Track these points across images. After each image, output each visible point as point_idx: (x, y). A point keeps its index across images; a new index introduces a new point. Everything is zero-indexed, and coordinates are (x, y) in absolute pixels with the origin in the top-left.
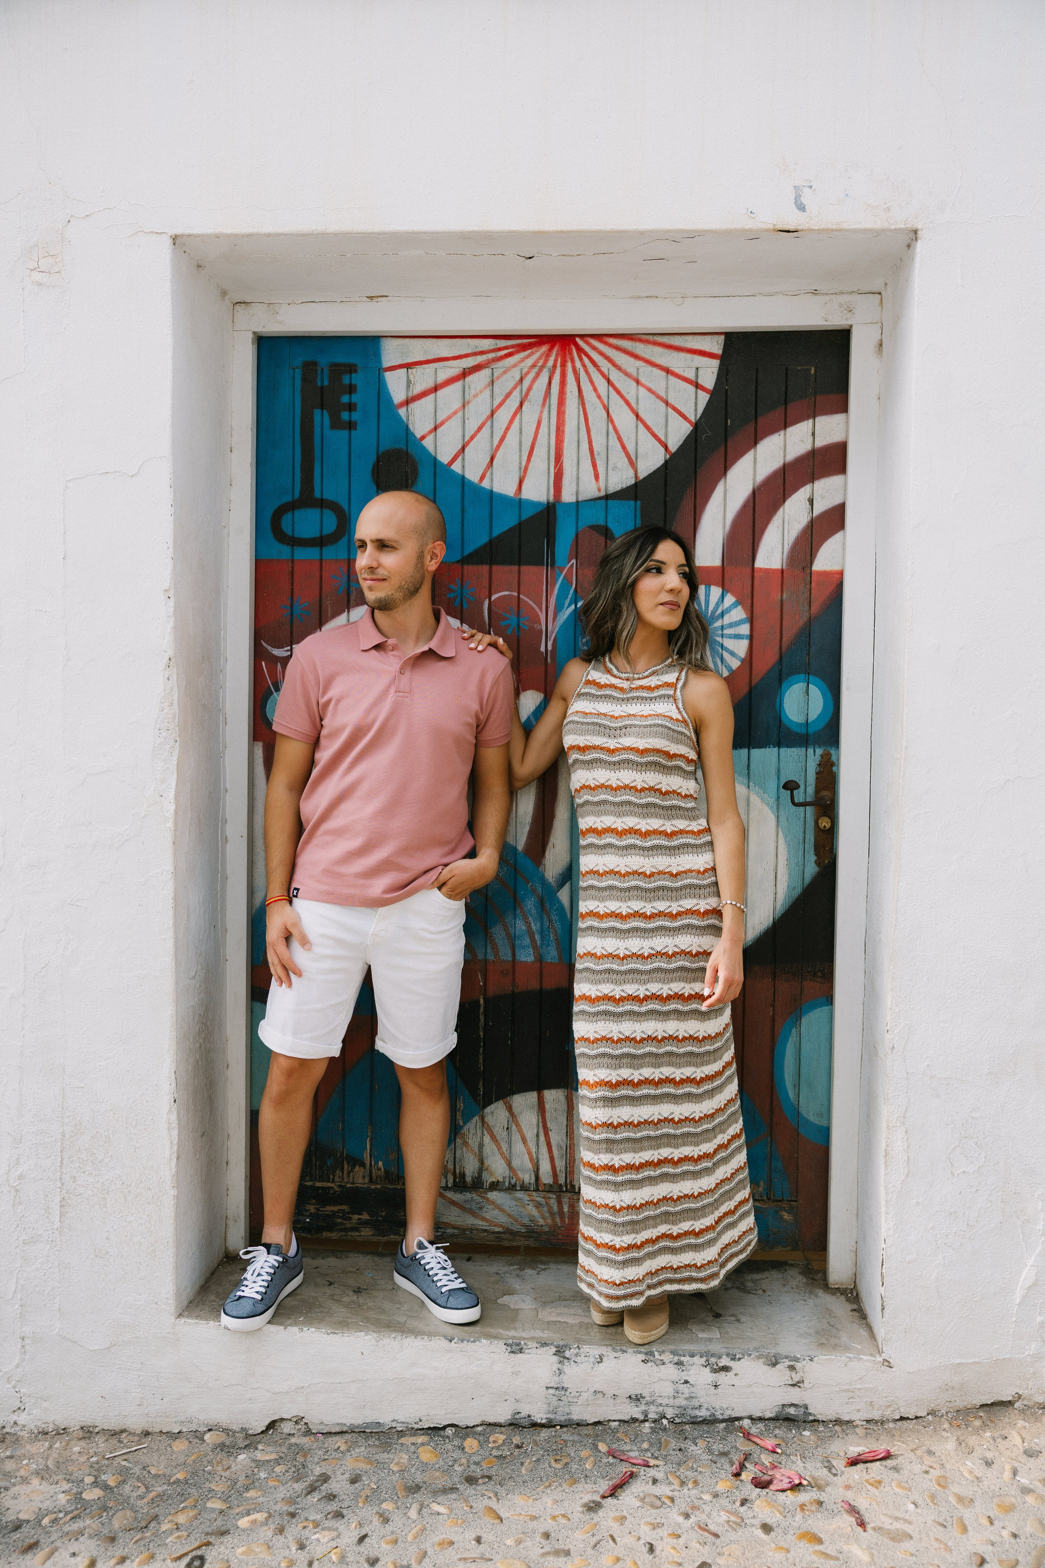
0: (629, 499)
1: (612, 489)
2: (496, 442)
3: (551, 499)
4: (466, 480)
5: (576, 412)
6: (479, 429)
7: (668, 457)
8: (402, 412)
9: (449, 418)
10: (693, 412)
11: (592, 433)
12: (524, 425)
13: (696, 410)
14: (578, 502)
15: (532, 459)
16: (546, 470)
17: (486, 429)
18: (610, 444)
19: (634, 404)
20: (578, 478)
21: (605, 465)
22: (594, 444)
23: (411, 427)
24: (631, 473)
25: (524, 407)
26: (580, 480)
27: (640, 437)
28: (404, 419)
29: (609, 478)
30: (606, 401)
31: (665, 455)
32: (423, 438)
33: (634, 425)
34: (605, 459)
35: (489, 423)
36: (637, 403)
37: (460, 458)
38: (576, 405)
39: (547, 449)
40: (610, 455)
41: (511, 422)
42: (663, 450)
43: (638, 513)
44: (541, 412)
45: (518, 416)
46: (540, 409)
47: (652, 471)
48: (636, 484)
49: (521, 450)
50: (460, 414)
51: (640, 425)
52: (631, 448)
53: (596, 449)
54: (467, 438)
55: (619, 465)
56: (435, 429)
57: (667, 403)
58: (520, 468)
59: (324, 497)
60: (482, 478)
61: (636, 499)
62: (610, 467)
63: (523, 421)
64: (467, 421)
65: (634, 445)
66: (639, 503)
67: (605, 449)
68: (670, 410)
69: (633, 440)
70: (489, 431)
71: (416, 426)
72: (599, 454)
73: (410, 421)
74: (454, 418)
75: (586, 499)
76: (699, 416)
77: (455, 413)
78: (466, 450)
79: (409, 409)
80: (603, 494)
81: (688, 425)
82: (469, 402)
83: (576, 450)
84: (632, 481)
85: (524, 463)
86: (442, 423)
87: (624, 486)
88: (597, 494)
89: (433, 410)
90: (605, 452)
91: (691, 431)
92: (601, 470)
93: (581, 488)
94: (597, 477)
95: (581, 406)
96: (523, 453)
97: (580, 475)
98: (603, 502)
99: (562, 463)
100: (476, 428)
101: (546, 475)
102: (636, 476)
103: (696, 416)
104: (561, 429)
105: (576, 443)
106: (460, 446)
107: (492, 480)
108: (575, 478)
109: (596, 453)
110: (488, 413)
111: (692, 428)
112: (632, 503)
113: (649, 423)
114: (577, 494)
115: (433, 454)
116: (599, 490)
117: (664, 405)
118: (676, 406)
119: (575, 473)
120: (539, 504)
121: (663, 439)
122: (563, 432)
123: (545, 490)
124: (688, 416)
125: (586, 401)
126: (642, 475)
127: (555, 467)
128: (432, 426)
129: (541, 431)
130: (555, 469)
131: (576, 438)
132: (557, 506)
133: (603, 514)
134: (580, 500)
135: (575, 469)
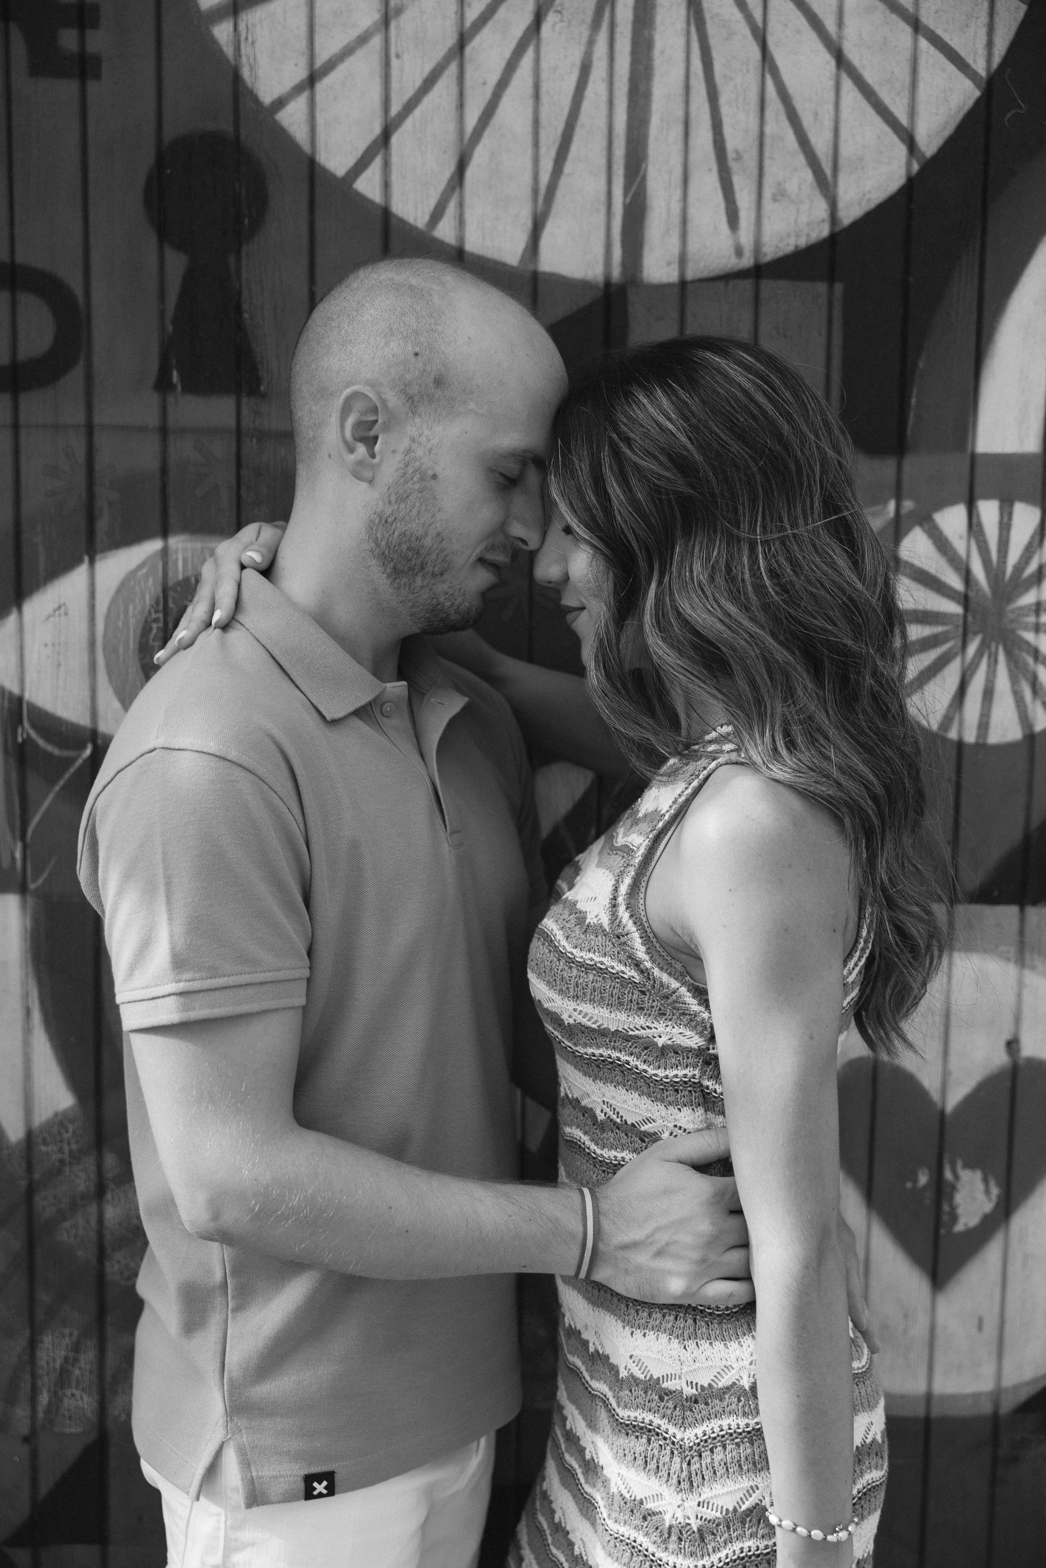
0: (813, 278)
1: (772, 250)
2: (471, 120)
3: (616, 273)
4: (393, 221)
5: (681, 41)
6: (429, 83)
7: (916, 167)
8: (222, 32)
9: (347, 52)
10: (981, 51)
11: (723, 100)
12: (544, 75)
13: (990, 45)
14: (683, 284)
15: (568, 168)
16: (603, 197)
17: (445, 87)
18: (768, 130)
19: (830, 25)
20: (684, 220)
21: (754, 188)
22: (727, 130)
23: (246, 73)
24: (821, 209)
25: (546, 29)
26: (690, 226)
27: (845, 114)
28: (229, 51)
29: (765, 222)
30: (758, 15)
31: (909, 164)
32: (280, 103)
33: (831, 83)
34: (755, 172)
35: (453, 68)
36: (840, 23)
37: (377, 163)
38: (681, 25)
39: (604, 143)
40: (767, 162)
41: (511, 66)
42: (901, 150)
43: (837, 314)
44: (591, 42)
45: (530, 53)
46: (586, 33)
47: (872, 205)
48: (833, 239)
49: (536, 144)
50: (376, 41)
51: (847, 84)
52: (821, 142)
53: (732, 142)
54: (395, 109)
55: (792, 187)
56: (312, 80)
57: (916, 26)
58: (535, 191)
59: (20, 259)
60: (437, 215)
61: (831, 279)
62: (767, 193)
63: (544, 65)
64: (394, 62)
65: (828, 135)
66: (839, 287)
67: (756, 143)
68: (923, 43)
69: (828, 122)
70: (454, 90)
71: (261, 73)
72: (739, 157)
73: (244, 60)
74: (360, 53)
75: (705, 274)
76: (997, 60)
77: (363, 40)
78: (395, 140)
79: (242, 27)
80: (747, 261)
81: (968, 84)
82: (399, 11)
83: (680, 145)
84: (825, 231)
85: (545, 178)
86: (331, 65)
87: (803, 242)
88: (731, 263)
89: (303, 30)
90: (754, 152)
91: (978, 102)
92: (744, 199)
93: (693, 246)
94: (733, 218)
95: (693, 29)
96: (543, 150)
97: (692, 211)
98: (747, 285)
99: (644, 178)
100: (418, 82)
101: (603, 210)
102: (833, 217)
103: (989, 60)
104: (642, 88)
105: (679, 129)
106: (377, 129)
107: (461, 222)
108: (676, 220)
109: (731, 155)
110: (451, 40)
111: (977, 93)
112: (822, 287)
113: (870, 77)
114: (683, 260)
115: (306, 148)
116: (739, 252)
117: (908, 30)
118: (939, 32)
119: (676, 207)
120: (584, 285)
121: (903, 119)
122: (647, 95)
123: (599, 249)
124: (970, 61)
125: (707, 16)
126: (849, 213)
127: (626, 189)
128: (301, 74)
129: (589, 92)
130: (625, 194)
131: (680, 113)
132: (631, 294)
133: (747, 316)
134: (690, 275)
135: (678, 194)
